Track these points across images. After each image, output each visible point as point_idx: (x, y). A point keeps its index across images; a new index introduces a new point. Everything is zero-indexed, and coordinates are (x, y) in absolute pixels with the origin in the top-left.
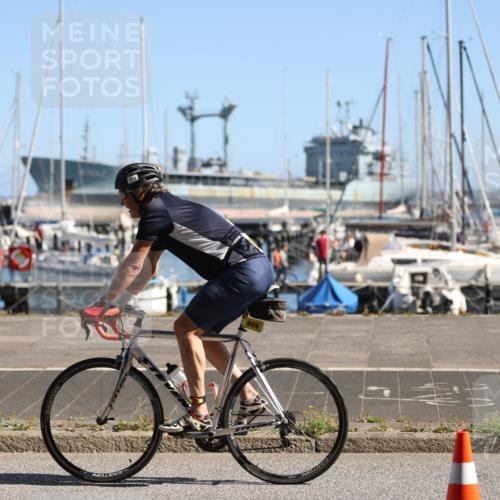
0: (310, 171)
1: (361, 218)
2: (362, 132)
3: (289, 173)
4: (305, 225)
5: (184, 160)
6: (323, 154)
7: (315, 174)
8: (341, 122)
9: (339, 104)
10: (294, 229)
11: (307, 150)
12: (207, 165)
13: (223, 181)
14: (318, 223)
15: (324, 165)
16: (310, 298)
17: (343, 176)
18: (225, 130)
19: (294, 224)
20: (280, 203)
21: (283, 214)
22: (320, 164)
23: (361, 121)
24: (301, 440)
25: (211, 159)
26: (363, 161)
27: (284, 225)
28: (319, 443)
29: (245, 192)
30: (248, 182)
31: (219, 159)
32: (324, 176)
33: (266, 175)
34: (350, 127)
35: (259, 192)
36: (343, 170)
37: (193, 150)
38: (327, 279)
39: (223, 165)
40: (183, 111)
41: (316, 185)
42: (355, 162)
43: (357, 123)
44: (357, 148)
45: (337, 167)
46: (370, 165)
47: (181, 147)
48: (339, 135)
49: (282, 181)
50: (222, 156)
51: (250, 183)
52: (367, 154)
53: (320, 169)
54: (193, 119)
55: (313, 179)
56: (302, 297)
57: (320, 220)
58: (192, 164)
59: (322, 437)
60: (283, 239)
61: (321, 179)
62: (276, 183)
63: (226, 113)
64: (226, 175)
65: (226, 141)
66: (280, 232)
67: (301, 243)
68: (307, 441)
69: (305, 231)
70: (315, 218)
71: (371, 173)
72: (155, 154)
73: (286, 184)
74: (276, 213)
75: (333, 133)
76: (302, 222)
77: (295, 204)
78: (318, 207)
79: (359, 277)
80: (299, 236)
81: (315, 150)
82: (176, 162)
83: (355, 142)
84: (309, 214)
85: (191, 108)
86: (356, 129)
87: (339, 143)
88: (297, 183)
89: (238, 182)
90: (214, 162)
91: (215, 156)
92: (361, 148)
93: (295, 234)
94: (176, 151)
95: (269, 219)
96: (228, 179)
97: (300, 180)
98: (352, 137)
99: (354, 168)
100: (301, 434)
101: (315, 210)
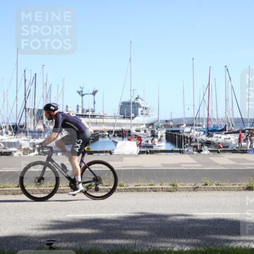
0: (121, 113)
2: (139, 100)
3: (114, 114)
5: (80, 109)
7: (123, 114)
11: (120, 106)
12: (88, 111)
13: (93, 116)
17: (132, 115)
18: (94, 99)
23: (138, 96)
25: (89, 109)
26: (140, 110)
29: (101, 120)
30: (102, 117)
31: (92, 109)
34: (135, 98)
35: (106, 121)
37: (82, 106)
39: (93, 111)
40: (79, 93)
41: (124, 118)
42: (137, 110)
44: (136, 105)
46: (142, 111)
48: (131, 101)
50: (93, 108)
52: (141, 107)
54: (83, 95)
55: (122, 116)
58: (83, 110)
61: (126, 116)
63: (94, 93)
64: (95, 114)
65: (94, 103)
71: (142, 114)
72: (70, 107)
73: (113, 118)
81: (123, 106)
82: (78, 110)
85: (82, 92)
86: (137, 99)
89: (99, 117)
92: (139, 105)
94: (78, 106)
96: (95, 116)
97: (118, 116)
98: (136, 102)
99: (137, 112)
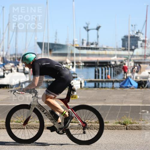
0: (123, 46)
1: (139, 60)
2: (139, 34)
3: (117, 46)
4: (122, 62)
5: (85, 43)
6: (127, 41)
7: (125, 47)
8: (133, 31)
9: (132, 26)
10: (118, 63)
11: (122, 39)
12: (92, 44)
13: (97, 49)
14: (126, 61)
15: (128, 44)
16: (123, 84)
17: (133, 47)
18: (98, 34)
19: (118, 62)
20: (114, 55)
21: (115, 59)
22: (126, 44)
23: (139, 31)
24: (122, 126)
25: (93, 42)
26: (139, 43)
27: (115, 62)
28: (127, 127)
29: (103, 52)
30: (104, 49)
31: (96, 42)
32: (128, 47)
33: (110, 47)
34: (136, 32)
35: (108, 52)
36: (133, 45)
37: (88, 40)
38: (128, 78)
39: (97, 44)
40: (85, 28)
41: (125, 50)
42: (137, 43)
43: (138, 31)
44: (137, 39)
45: (132, 45)
46: (141, 44)
47: (84, 39)
48: (132, 35)
49: (115, 49)
50: (97, 41)
51: (105, 49)
53: (126, 45)
54: (88, 30)
55: (124, 48)
56: (121, 84)
57: (126, 60)
58: (88, 44)
59: (128, 125)
60: (115, 66)
61: (126, 48)
62: (113, 49)
63: (98, 28)
64: (98, 47)
65: (98, 37)
66: (114, 64)
67: (121, 67)
68: (124, 126)
69: (122, 64)
70: (125, 60)
71: (142, 46)
72: (77, 41)
73: (116, 50)
74: (113, 58)
75: (130, 34)
76: (121, 61)
77: (118, 56)
78: (126, 57)
79: (138, 78)
80: (120, 66)
81: (125, 40)
82: (83, 43)
83: (137, 37)
84: (123, 59)
85: (87, 27)
86: (137, 33)
87: (132, 37)
88: (119, 49)
89: (102, 49)
90: (94, 43)
91: (94, 42)
92: (139, 39)
93: (119, 65)
94: (83, 40)
95: (111, 60)
96: (98, 48)
97: (120, 48)
98: (136, 36)
99: (137, 45)
100: (122, 124)
101: (125, 57)
